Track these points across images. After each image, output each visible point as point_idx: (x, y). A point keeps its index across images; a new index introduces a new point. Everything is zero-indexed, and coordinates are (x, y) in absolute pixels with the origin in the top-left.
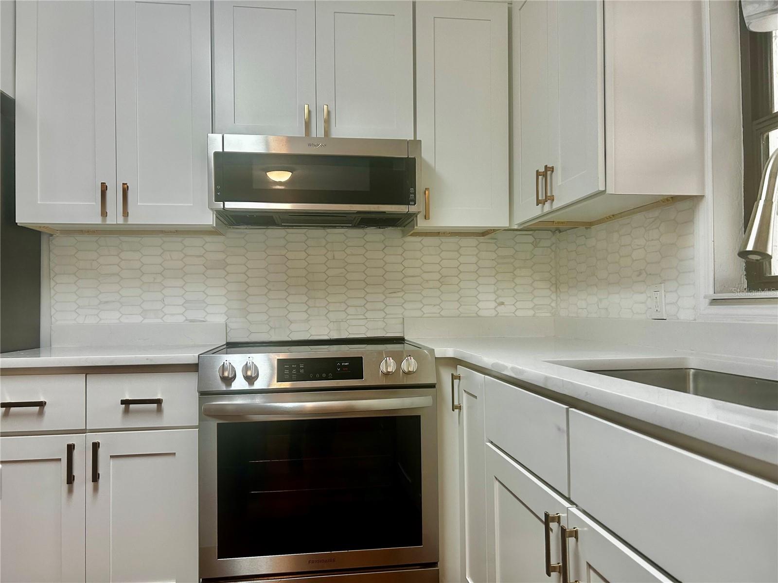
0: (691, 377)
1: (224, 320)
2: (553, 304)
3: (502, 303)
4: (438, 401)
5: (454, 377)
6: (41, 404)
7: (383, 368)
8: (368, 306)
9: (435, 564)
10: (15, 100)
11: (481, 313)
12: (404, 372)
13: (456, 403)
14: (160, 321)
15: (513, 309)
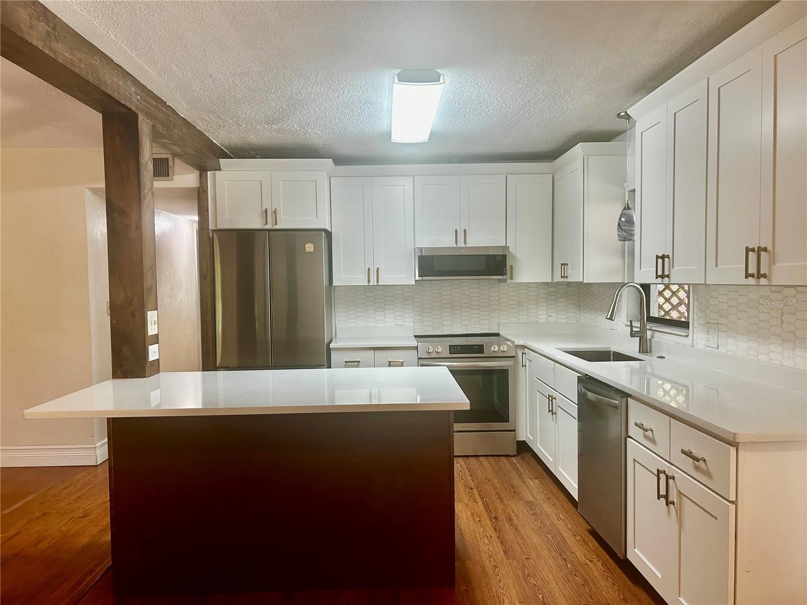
0: (612, 354)
1: (412, 325)
2: (577, 316)
3: (550, 316)
4: (516, 363)
5: (523, 353)
6: (359, 362)
7: (492, 348)
8: (481, 318)
9: (515, 431)
10: (331, 233)
11: (539, 321)
12: (501, 351)
13: (524, 364)
14: (383, 325)
15: (556, 319)
